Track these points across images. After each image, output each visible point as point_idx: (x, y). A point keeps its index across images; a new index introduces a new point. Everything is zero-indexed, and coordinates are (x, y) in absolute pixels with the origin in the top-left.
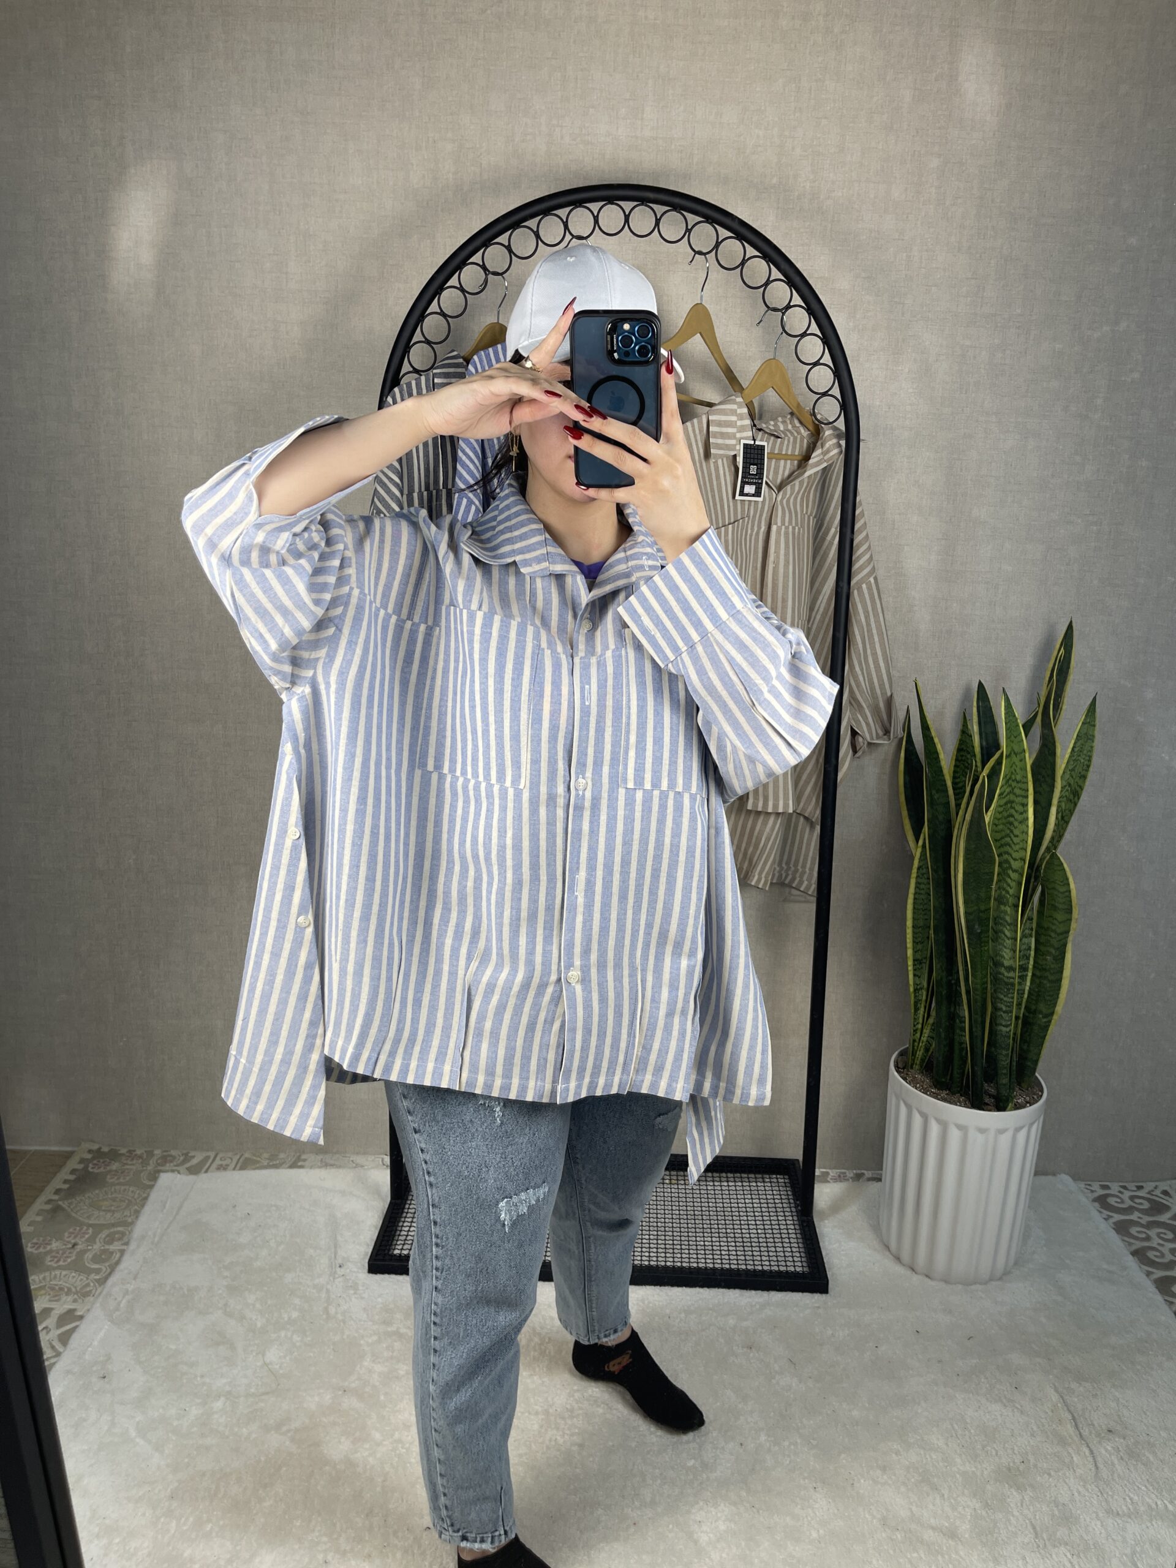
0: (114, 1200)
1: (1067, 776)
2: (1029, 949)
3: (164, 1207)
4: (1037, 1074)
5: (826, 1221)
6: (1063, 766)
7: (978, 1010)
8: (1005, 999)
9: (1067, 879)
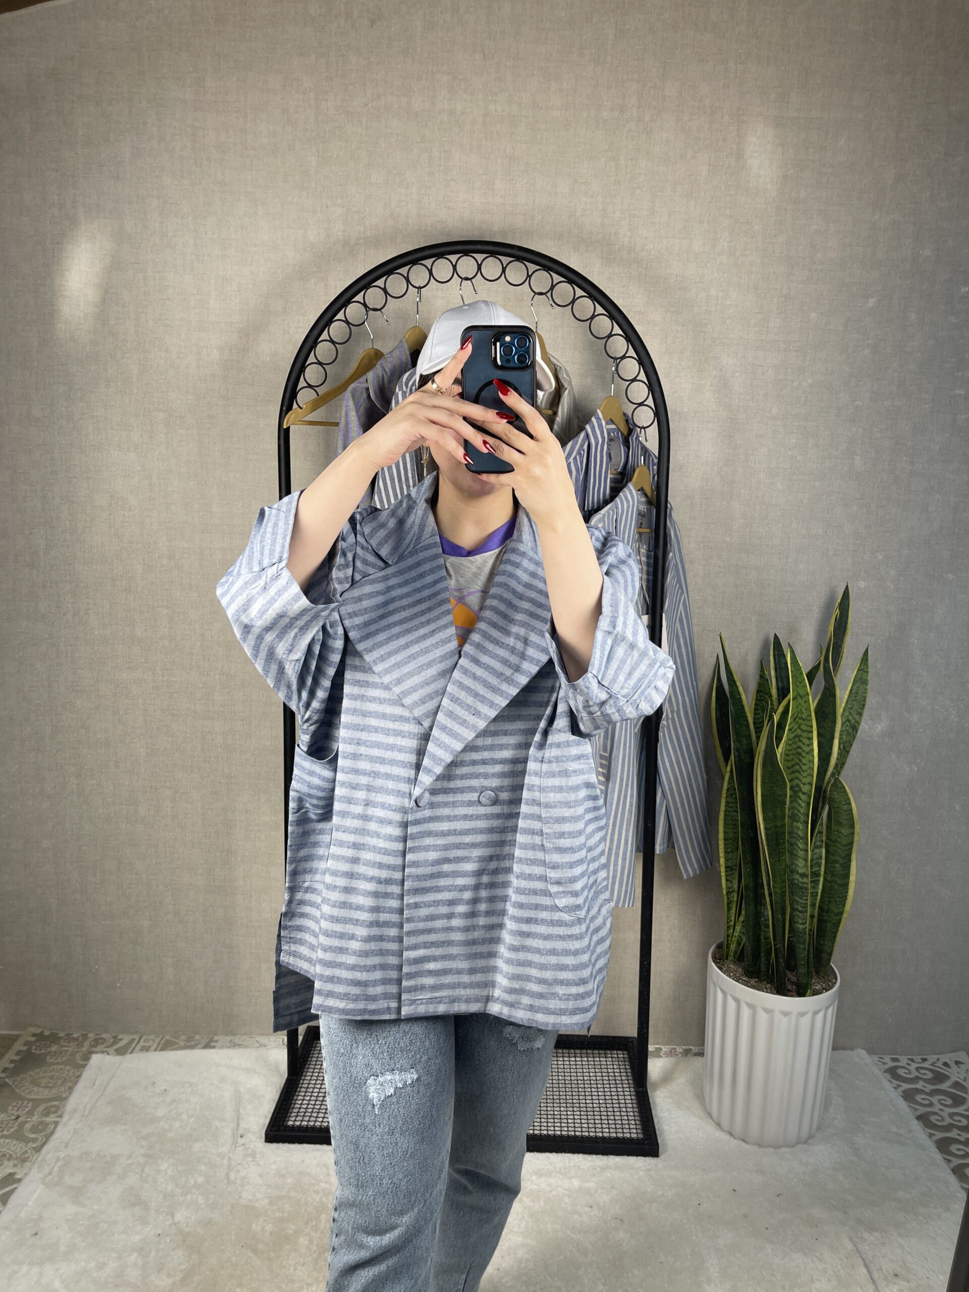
0: (52, 1078)
1: (847, 713)
2: (821, 858)
3: (94, 1083)
4: (831, 964)
5: (658, 1092)
6: (843, 705)
7: (779, 909)
8: (801, 901)
9: (849, 799)
